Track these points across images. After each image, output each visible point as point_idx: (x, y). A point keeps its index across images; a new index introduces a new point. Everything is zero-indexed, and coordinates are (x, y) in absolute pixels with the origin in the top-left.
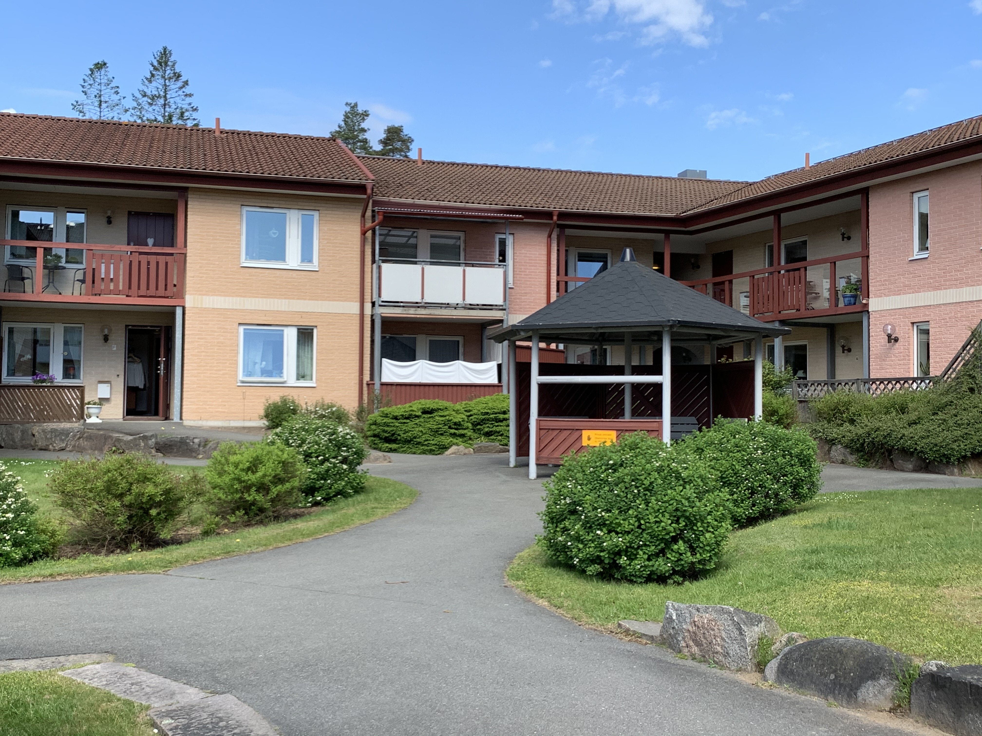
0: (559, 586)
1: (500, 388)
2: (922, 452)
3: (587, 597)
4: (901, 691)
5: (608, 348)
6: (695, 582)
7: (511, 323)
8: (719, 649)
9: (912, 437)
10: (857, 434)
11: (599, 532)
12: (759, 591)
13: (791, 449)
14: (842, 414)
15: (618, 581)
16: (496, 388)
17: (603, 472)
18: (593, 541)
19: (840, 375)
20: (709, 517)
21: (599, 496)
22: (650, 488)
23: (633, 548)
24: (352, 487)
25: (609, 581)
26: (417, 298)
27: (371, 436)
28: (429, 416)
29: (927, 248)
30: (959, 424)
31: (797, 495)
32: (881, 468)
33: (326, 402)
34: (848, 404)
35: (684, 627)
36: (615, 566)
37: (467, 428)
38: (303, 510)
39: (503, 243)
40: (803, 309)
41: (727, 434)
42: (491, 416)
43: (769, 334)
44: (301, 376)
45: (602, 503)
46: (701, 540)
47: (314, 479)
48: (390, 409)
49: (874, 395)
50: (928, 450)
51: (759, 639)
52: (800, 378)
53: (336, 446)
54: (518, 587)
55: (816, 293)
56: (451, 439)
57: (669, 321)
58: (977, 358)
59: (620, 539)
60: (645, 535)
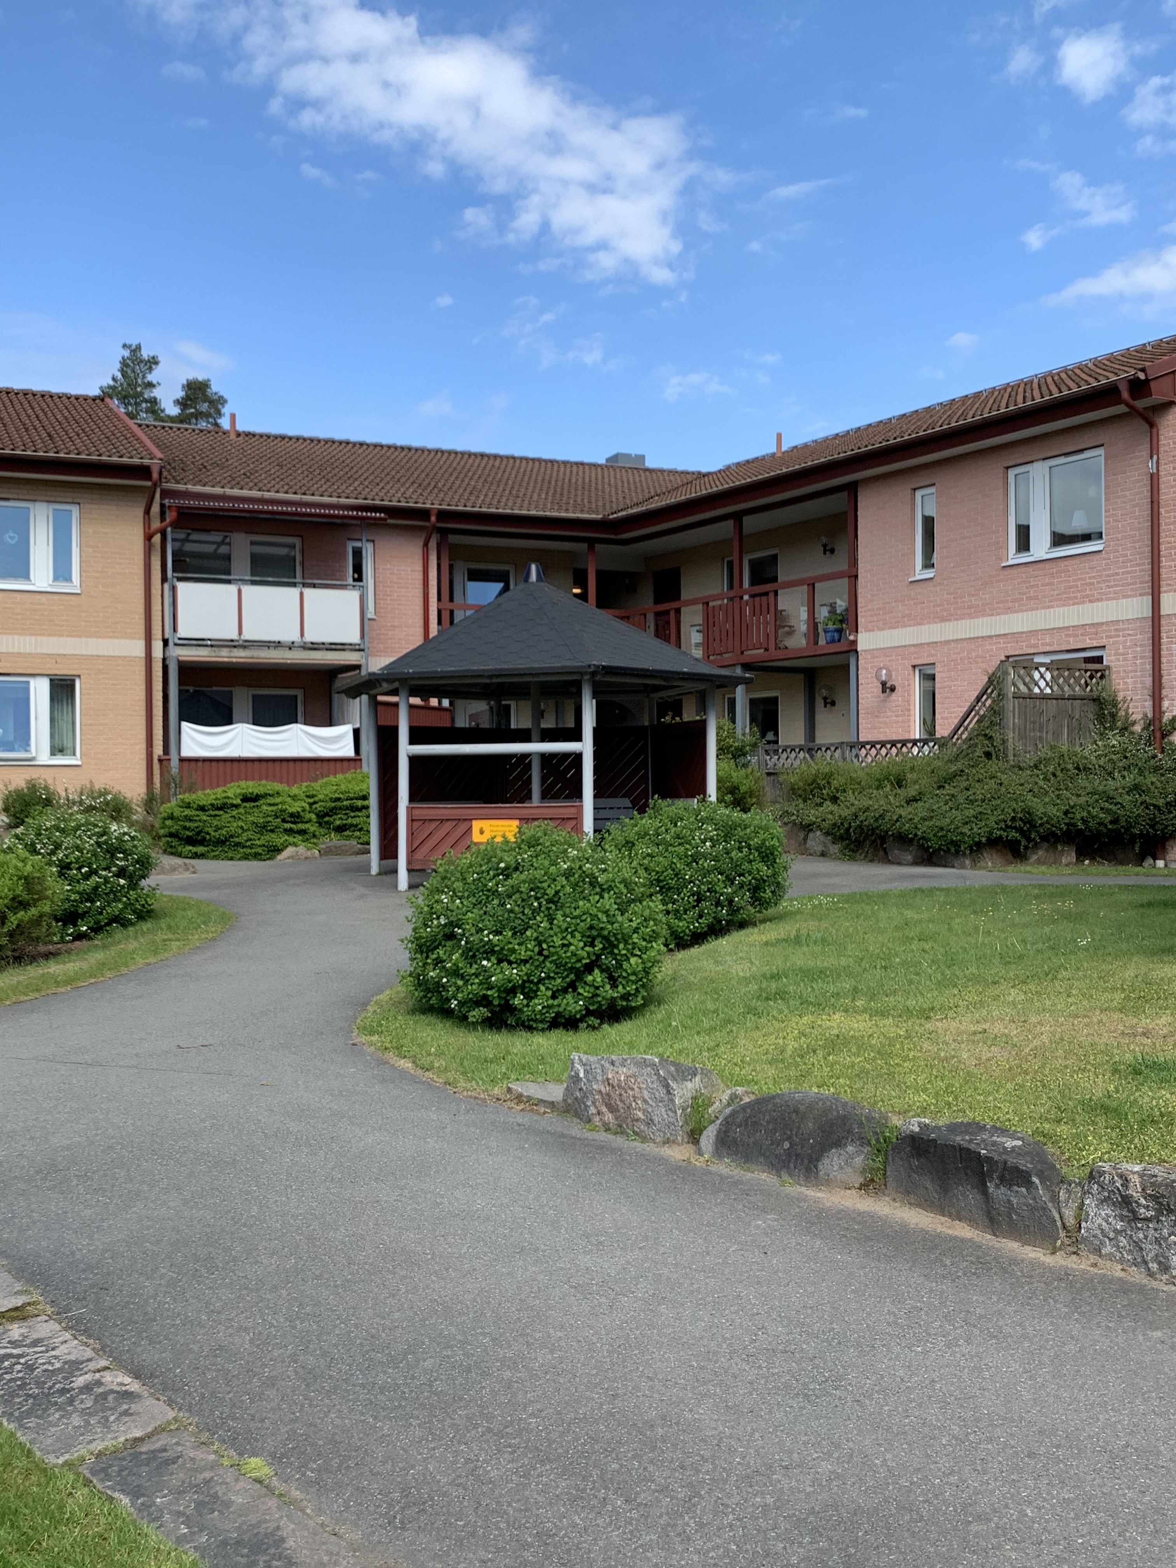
0: (429, 1039)
1: (358, 763)
2: (923, 838)
3: (467, 1053)
4: (873, 1160)
5: (513, 704)
6: (616, 1025)
7: (370, 670)
8: (640, 1114)
9: (911, 819)
10: (840, 816)
11: (485, 963)
12: (698, 1033)
13: (749, 839)
14: (821, 790)
15: (511, 1028)
16: (352, 763)
17: (490, 880)
18: (477, 975)
19: (822, 738)
20: (635, 935)
21: (485, 913)
22: (556, 899)
23: (532, 982)
24: (134, 912)
25: (499, 1029)
26: (234, 635)
27: (166, 836)
28: (252, 804)
29: (933, 565)
30: (971, 801)
31: (757, 900)
32: (872, 861)
33: (97, 787)
34: (829, 776)
35: (595, 1087)
36: (508, 1008)
37: (310, 821)
38: (59, 946)
39: (358, 554)
40: (772, 647)
41: (666, 821)
42: (345, 803)
43: (729, 683)
44: (57, 749)
45: (489, 923)
46: (624, 967)
47: (75, 901)
48: (194, 796)
49: (864, 764)
50: (931, 835)
51: (692, 1098)
52: (769, 742)
53: (108, 851)
54: (371, 1044)
55: (790, 627)
56: (286, 837)
57: (589, 666)
58: (995, 712)
59: (515, 971)
60: (548, 964)
